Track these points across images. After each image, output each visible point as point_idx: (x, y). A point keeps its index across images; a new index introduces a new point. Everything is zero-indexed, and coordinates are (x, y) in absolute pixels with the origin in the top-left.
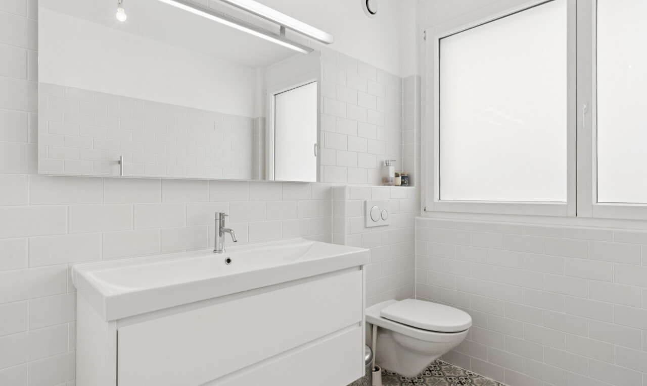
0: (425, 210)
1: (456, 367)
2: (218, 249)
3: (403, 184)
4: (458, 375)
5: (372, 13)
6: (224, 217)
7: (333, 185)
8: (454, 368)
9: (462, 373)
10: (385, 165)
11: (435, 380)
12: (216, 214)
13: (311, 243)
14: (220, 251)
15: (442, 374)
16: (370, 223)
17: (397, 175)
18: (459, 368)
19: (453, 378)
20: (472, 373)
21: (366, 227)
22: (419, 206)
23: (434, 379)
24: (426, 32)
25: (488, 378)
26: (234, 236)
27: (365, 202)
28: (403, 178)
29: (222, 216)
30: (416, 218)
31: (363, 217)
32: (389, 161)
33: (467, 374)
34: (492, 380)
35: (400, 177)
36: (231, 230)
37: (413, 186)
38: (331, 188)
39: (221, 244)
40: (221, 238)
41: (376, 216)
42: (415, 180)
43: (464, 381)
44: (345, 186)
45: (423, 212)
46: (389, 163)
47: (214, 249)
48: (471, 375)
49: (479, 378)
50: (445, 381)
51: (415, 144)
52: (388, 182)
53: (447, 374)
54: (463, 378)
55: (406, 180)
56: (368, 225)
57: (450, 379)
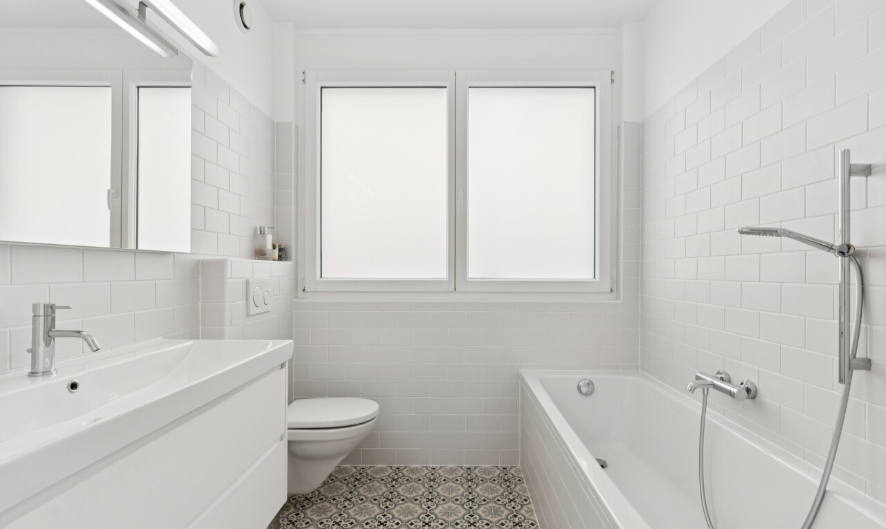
0: (304, 290)
1: (345, 466)
2: (40, 369)
3: (280, 258)
4: (351, 473)
5: (245, 26)
6: (53, 312)
7: (201, 258)
8: (344, 468)
9: (354, 471)
10: (259, 232)
11: (330, 487)
12: (35, 307)
13: (190, 343)
14: (47, 373)
15: (334, 478)
16: (253, 310)
17: (274, 247)
18: (348, 466)
19: (347, 478)
20: (364, 466)
21: (248, 315)
22: (298, 287)
23: (328, 487)
24: (307, 74)
25: (380, 466)
26: (93, 341)
27: (247, 282)
28: (280, 250)
29: (51, 309)
30: (294, 300)
31: (244, 302)
32: (264, 228)
33: (359, 469)
34: (383, 466)
35: (277, 250)
36: (79, 332)
37: (290, 261)
38: (199, 261)
39: (47, 360)
40: (48, 349)
41: (259, 301)
42: (293, 254)
43: (359, 477)
44: (226, 260)
45: (300, 293)
46: (264, 231)
47: (30, 370)
48: (363, 468)
49: (372, 469)
50: (341, 484)
51: (293, 208)
52: (265, 255)
53: (340, 477)
54: (357, 474)
55: (283, 254)
56: (251, 313)
57: (345, 480)
